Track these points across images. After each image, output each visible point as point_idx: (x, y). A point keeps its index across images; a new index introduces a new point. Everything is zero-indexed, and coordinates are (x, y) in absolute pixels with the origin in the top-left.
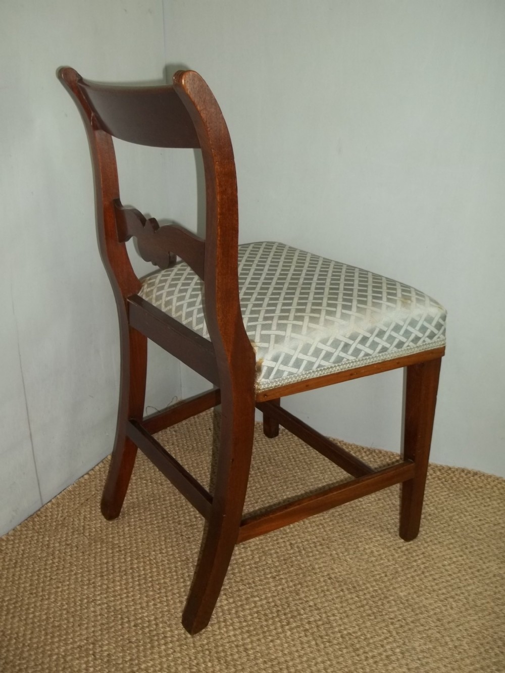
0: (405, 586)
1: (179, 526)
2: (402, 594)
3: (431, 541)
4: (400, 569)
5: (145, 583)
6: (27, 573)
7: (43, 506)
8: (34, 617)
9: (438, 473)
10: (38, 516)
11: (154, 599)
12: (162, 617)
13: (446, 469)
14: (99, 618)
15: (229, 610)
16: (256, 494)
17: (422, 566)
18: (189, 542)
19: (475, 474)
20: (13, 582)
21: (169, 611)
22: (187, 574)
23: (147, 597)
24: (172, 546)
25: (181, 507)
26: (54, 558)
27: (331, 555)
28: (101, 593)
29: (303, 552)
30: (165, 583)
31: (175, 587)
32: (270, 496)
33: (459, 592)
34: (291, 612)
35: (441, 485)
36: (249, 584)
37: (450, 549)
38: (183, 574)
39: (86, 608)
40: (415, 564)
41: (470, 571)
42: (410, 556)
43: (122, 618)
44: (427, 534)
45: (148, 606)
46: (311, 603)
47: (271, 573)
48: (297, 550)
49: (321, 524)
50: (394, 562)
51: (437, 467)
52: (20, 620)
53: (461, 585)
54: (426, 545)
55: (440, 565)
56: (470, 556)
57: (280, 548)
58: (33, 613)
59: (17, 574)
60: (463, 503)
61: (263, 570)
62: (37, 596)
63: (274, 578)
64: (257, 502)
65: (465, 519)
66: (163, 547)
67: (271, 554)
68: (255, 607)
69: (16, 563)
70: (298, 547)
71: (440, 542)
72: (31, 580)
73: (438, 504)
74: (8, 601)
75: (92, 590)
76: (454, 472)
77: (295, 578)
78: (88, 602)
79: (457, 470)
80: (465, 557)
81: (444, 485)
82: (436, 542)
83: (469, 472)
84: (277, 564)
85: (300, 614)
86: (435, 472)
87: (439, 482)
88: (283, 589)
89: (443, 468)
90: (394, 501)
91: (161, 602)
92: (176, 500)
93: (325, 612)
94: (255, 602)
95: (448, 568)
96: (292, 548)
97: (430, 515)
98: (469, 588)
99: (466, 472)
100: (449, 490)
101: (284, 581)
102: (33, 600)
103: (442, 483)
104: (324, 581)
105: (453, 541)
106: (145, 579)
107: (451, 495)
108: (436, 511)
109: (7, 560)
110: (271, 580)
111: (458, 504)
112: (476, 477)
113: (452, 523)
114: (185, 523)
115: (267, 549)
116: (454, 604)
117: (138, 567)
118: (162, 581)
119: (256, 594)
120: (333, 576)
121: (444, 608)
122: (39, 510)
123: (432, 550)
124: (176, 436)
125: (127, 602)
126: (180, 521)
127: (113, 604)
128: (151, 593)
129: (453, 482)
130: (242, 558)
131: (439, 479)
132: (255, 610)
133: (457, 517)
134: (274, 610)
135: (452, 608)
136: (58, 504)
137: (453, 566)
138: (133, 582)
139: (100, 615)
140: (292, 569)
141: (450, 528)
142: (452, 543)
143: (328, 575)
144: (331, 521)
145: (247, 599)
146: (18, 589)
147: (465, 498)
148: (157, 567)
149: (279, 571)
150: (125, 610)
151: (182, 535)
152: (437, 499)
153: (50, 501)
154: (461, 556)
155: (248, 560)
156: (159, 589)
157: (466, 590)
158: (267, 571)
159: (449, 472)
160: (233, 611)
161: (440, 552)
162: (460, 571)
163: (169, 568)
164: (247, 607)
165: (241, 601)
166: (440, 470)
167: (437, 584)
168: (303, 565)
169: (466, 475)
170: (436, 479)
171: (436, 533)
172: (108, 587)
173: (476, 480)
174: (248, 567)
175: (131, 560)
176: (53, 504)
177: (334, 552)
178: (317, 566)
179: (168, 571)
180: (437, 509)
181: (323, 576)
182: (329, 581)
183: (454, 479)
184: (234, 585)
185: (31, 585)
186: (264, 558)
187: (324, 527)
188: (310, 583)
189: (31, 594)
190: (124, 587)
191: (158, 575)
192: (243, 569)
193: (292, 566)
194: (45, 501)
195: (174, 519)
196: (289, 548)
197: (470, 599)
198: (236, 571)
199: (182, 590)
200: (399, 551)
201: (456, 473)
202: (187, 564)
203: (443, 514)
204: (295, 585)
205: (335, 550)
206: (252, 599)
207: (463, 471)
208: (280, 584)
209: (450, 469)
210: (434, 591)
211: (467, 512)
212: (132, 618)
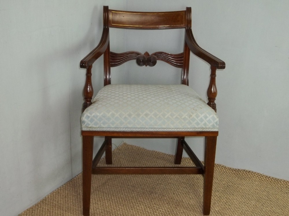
0: (218, 207)
1: (129, 186)
2: (217, 210)
3: (229, 194)
4: (216, 202)
5: (117, 204)
6: (70, 200)
7: (72, 179)
8: (76, 213)
9: (234, 172)
10: (71, 182)
11: (121, 209)
12: (125, 213)
13: (237, 170)
14: (101, 213)
15: (150, 212)
16: (159, 177)
17: (225, 202)
18: (133, 191)
19: (249, 172)
20: (66, 202)
21: (127, 212)
22: (133, 201)
23: (119, 208)
24: (126, 193)
25: (129, 180)
26: (80, 195)
27: (189, 197)
28: (101, 206)
29: (179, 196)
30: (125, 204)
31: (129, 205)
32: (164, 177)
33: (239, 209)
34: (174, 213)
35: (235, 176)
36: (158, 205)
37: (236, 196)
38: (132, 201)
39: (96, 211)
40: (223, 201)
41: (244, 204)
42: (221, 198)
43: (110, 214)
44: (228, 191)
45: (119, 210)
46: (182, 211)
47: (166, 202)
48: (176, 195)
49: (186, 187)
50: (214, 200)
51: (234, 169)
52: (71, 213)
53: (240, 208)
54: (227, 195)
55: (232, 201)
56: (245, 199)
57: (169, 194)
58: (75, 211)
59: (67, 200)
60: (244, 182)
61: (163, 201)
62: (76, 207)
63: (167, 203)
64: (159, 179)
65: (244, 187)
66: (123, 193)
67: (166, 196)
68: (160, 212)
69: (66, 196)
70: (176, 194)
71: (233, 194)
72: (72, 202)
73: (233, 182)
74: (65, 208)
75: (97, 205)
76: (240, 171)
77: (176, 204)
78: (96, 209)
79: (242, 170)
80: (243, 199)
81: (236, 176)
82: (231, 194)
83: (247, 171)
84: (168, 199)
85: (177, 214)
86: (233, 171)
87: (234, 175)
88: (171, 207)
89: (236, 169)
90: (215, 181)
91: (124, 209)
92: (126, 178)
93: (187, 214)
94: (160, 210)
95: (236, 202)
96: (174, 194)
97: (230, 186)
98: (243, 208)
99: (245, 171)
100: (238, 178)
101: (171, 204)
102: (75, 208)
103: (235, 175)
104: (187, 205)
105: (238, 194)
106: (117, 202)
107: (239, 179)
108: (232, 185)
109: (62, 195)
110: (166, 204)
111: (242, 182)
112: (250, 173)
113: (238, 188)
114: (131, 185)
115: (164, 194)
116: (237, 213)
117: (114, 199)
118: (124, 203)
119: (161, 208)
120: (190, 204)
121: (233, 214)
122: (71, 180)
123: (230, 196)
124: (124, 156)
125: (111, 209)
126: (129, 185)
127: (106, 210)
128: (120, 207)
129: (240, 175)
130: (154, 197)
131: (234, 174)
132: (160, 213)
133: (241, 187)
134: (168, 213)
135: (236, 214)
136: (78, 178)
137: (238, 202)
138: (113, 203)
139: (102, 212)
140: (174, 201)
141: (237, 190)
142: (238, 195)
143: (188, 203)
144: (190, 186)
145: (157, 209)
146: (68, 204)
147: (245, 181)
148: (121, 199)
149: (169, 201)
150: (111, 211)
151: (130, 189)
152: (233, 181)
153: (75, 177)
154: (241, 199)
155: (157, 198)
156: (123, 205)
157: (242, 209)
158: (165, 201)
159: (239, 171)
160: (152, 213)
161: (233, 197)
162: (240, 203)
163: (126, 199)
164: (157, 212)
165: (155, 209)
166: (235, 171)
167: (231, 207)
168: (178, 200)
169: (246, 172)
170: (233, 174)
171: (232, 191)
172: (103, 205)
173: (249, 174)
174: (157, 200)
175: (111, 197)
176: (76, 178)
177: (191, 196)
178: (184, 200)
179: (126, 200)
180: (232, 184)
181: (186, 203)
182: (189, 205)
183: (241, 174)
184: (152, 205)
185: (73, 203)
186: (163, 197)
187: (186, 188)
188: (181, 205)
189: (74, 206)
190: (109, 205)
191: (122, 201)
192: (155, 200)
193: (174, 200)
194: (73, 177)
195: (126, 184)
196: (173, 194)
197: (243, 212)
198: (153, 201)
199: (132, 206)
200: (216, 196)
201: (242, 171)
202: (133, 198)
203: (235, 185)
204: (175, 206)
205: (191, 195)
206: (159, 209)
207: (244, 171)
208: (170, 205)
209: (239, 170)
210: (229, 209)
211: (245, 185)
212: (114, 214)
